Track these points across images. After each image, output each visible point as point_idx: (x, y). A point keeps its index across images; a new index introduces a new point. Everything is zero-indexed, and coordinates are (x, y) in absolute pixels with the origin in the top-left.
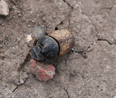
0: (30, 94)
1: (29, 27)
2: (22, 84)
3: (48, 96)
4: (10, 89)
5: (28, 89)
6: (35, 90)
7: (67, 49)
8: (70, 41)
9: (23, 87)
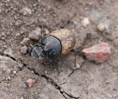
0: (86, 79)
1: (86, 10)
2: (78, 69)
3: (105, 81)
4: (65, 74)
5: (84, 74)
6: (92, 75)
7: (69, 48)
8: (71, 39)
9: (79, 72)
